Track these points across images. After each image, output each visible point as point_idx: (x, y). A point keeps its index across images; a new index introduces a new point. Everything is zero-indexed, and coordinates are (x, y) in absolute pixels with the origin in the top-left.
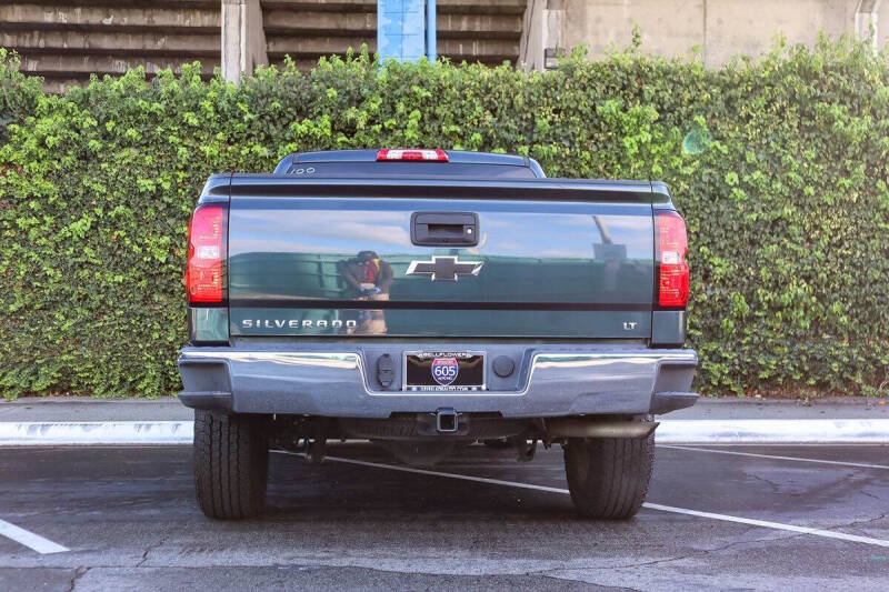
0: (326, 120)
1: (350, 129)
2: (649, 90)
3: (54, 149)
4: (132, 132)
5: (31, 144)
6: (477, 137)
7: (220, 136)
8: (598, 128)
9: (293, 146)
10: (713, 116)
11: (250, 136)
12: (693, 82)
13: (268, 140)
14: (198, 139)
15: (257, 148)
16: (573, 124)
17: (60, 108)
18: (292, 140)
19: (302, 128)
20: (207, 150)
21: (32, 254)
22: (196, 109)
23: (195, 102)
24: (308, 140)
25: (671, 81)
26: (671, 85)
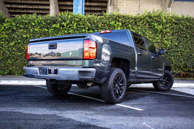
0: (58, 24)
1: (63, 26)
2: (120, 20)
3: (7, 29)
4: (22, 26)
5: (3, 28)
6: (87, 28)
7: (38, 27)
8: (110, 27)
9: (52, 29)
10: (132, 25)
11: (44, 27)
12: (129, 18)
13: (47, 28)
14: (34, 28)
15: (45, 30)
16: (105, 26)
17: (10, 21)
18: (52, 28)
19: (54, 26)
20: (36, 30)
21: (4, 49)
23: (34, 21)
24: (55, 28)
25: (125, 18)
26: (124, 19)
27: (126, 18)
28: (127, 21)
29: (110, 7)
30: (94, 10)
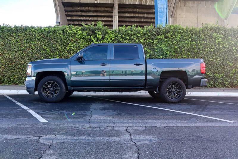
0: (163, 35)
1: (167, 37)
3: (113, 40)
4: (128, 37)
5: (109, 39)
6: (190, 39)
7: (143, 38)
8: (211, 39)
9: (157, 40)
10: (232, 37)
11: (149, 38)
13: (152, 39)
14: (139, 39)
15: (150, 41)
16: (207, 38)
18: (156, 39)
19: (159, 37)
20: (141, 41)
22: (139, 33)
24: (159, 39)
25: (224, 30)
27: (226, 30)
28: (227, 33)
29: (171, 18)
30: (151, 21)
